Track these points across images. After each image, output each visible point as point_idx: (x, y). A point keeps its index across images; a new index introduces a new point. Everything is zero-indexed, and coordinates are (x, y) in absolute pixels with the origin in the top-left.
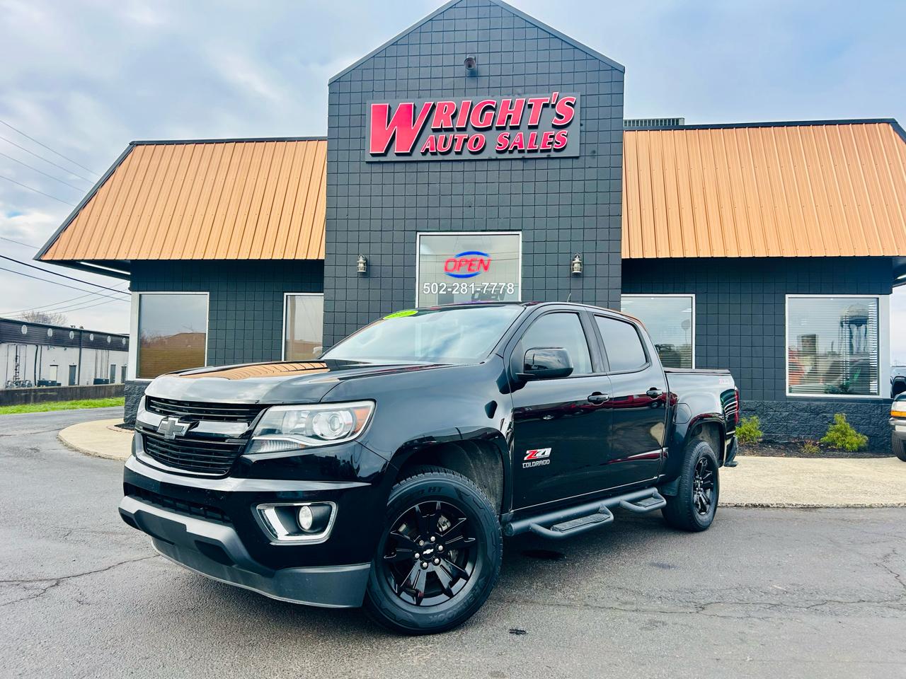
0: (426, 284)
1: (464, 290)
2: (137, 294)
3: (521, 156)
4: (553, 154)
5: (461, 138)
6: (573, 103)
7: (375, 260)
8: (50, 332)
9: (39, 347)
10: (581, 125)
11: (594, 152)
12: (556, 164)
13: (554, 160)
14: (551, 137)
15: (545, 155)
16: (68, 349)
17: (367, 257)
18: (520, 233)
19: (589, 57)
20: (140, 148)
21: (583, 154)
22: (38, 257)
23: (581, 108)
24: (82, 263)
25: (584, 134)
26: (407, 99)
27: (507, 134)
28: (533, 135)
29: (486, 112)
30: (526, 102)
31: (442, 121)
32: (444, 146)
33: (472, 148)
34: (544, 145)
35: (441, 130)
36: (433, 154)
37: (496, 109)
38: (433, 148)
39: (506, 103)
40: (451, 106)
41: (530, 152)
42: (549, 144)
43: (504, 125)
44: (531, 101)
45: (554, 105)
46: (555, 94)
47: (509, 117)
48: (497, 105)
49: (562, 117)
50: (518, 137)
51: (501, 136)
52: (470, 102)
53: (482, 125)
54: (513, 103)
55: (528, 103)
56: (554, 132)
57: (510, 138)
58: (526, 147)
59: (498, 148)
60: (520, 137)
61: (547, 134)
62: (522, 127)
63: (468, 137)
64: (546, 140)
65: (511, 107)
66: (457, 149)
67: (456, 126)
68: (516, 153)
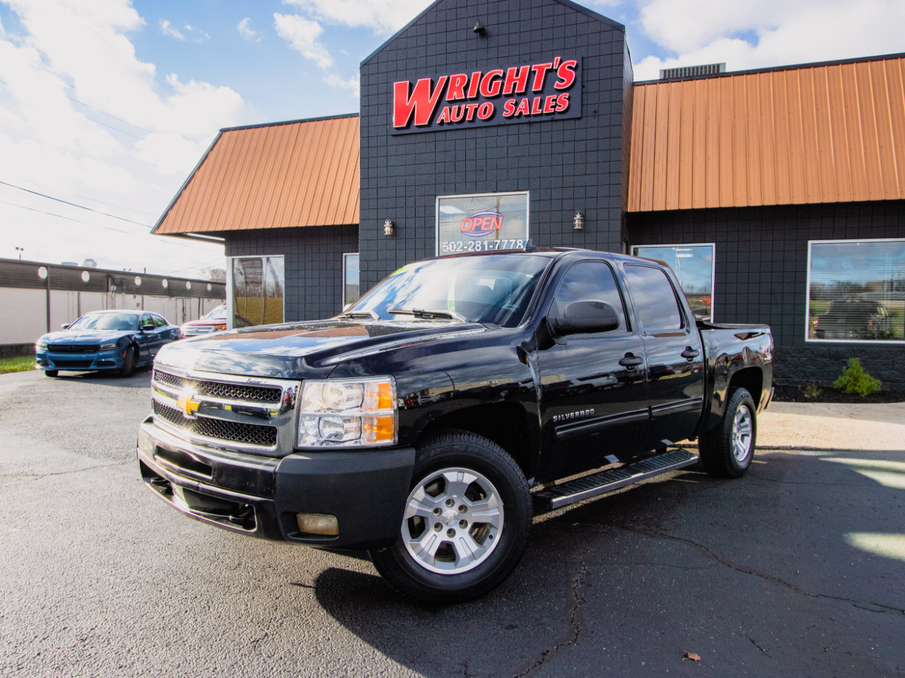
0: (444, 243)
1: (478, 248)
2: (230, 258)
3: (527, 120)
4: (557, 117)
5: (471, 107)
6: (574, 66)
7: (401, 223)
8: (209, 287)
9: (201, 300)
10: (583, 87)
11: (595, 112)
12: (559, 125)
13: (558, 122)
14: (553, 100)
15: (549, 118)
17: (394, 221)
18: (528, 192)
19: (590, 20)
20: (227, 133)
21: (584, 115)
22: (153, 232)
23: (583, 70)
24: (189, 234)
25: (585, 95)
26: (426, 75)
27: (513, 101)
28: (537, 100)
29: (494, 82)
30: (531, 68)
31: (455, 93)
32: (458, 115)
33: (481, 117)
34: (547, 109)
35: (455, 102)
36: (448, 124)
37: (504, 77)
38: (447, 119)
39: (512, 72)
40: (463, 78)
41: (535, 116)
42: (552, 107)
43: (511, 92)
44: (535, 68)
45: (556, 70)
46: (557, 60)
47: (515, 84)
48: (504, 74)
49: (563, 81)
50: (523, 103)
51: (508, 103)
52: (480, 73)
53: (491, 94)
54: (518, 71)
55: (533, 70)
56: (556, 96)
57: (516, 104)
58: (530, 111)
59: (504, 114)
60: (526, 103)
61: (549, 98)
62: (528, 93)
63: (479, 106)
64: (548, 104)
65: (517, 76)
66: (469, 117)
67: (468, 97)
68: (523, 117)
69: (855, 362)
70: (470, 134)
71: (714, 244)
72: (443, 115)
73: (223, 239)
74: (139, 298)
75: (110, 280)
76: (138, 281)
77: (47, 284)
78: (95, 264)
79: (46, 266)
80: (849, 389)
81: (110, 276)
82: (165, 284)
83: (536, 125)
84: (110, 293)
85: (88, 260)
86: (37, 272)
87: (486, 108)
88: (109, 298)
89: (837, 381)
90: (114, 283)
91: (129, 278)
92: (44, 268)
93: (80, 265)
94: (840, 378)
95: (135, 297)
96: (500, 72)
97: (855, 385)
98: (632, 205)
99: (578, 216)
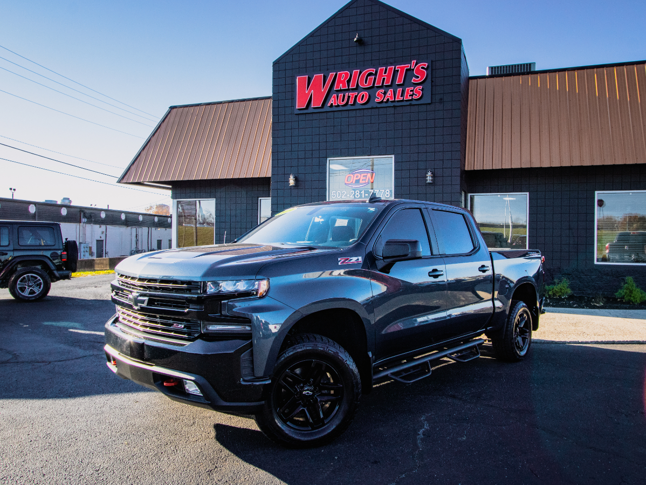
0: (333, 192)
1: (357, 195)
2: (176, 200)
3: (392, 105)
4: (414, 102)
5: (353, 95)
6: (425, 67)
7: (301, 177)
8: (156, 219)
9: (150, 228)
10: (432, 81)
11: (441, 99)
12: (415, 109)
13: (415, 106)
14: (411, 91)
15: (408, 103)
16: (167, 229)
17: (297, 175)
18: (393, 156)
19: (437, 34)
20: (175, 110)
21: (434, 101)
22: (119, 182)
23: (432, 69)
24: (146, 183)
25: (434, 87)
26: (320, 71)
27: (383, 91)
28: (399, 90)
29: (369, 77)
30: (395, 68)
31: (341, 85)
32: (343, 101)
33: (360, 102)
34: (407, 96)
35: (341, 91)
36: (336, 106)
37: (375, 75)
38: (335, 103)
39: (382, 70)
40: (346, 74)
41: (398, 101)
42: (410, 96)
43: (381, 85)
44: (397, 68)
46: (414, 62)
47: (384, 79)
48: (376, 72)
51: (379, 93)
52: (359, 70)
53: (366, 86)
54: (386, 70)
56: (413, 88)
57: (385, 93)
58: (395, 99)
59: (376, 100)
60: (391, 92)
61: (408, 89)
62: (394, 85)
63: (358, 94)
64: (408, 93)
65: (385, 73)
66: (351, 102)
67: (350, 88)
68: (389, 102)
69: (630, 279)
70: (352, 114)
71: (528, 193)
72: (332, 101)
73: (171, 187)
74: (103, 227)
75: (82, 214)
76: (103, 215)
77: (35, 217)
78: (70, 202)
79: (35, 204)
80: (627, 299)
81: (83, 211)
82: (123, 217)
83: (399, 108)
84: (81, 224)
85: (65, 199)
86: (28, 208)
87: (363, 95)
88: (81, 228)
89: (617, 293)
90: (85, 216)
91: (97, 212)
92: (33, 205)
93: (59, 203)
94: (620, 291)
95: (100, 227)
96: (373, 70)
97: (631, 296)
98: (468, 165)
99: (429, 174)
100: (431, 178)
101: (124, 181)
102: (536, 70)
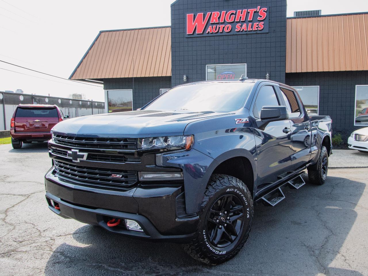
2: (106, 90)
3: (245, 33)
4: (258, 32)
5: (221, 26)
6: (266, 11)
8: (80, 103)
9: (77, 108)
10: (269, 20)
11: (274, 30)
12: (259, 36)
13: (259, 34)
14: (257, 25)
15: (255, 32)
17: (187, 75)
18: (246, 64)
20: (103, 33)
21: (270, 31)
22: (70, 79)
23: (269, 12)
24: (86, 80)
25: (270, 23)
26: (201, 11)
27: (240, 24)
28: (250, 25)
29: (231, 16)
30: (247, 11)
31: (214, 20)
32: (216, 30)
33: (226, 30)
34: (254, 29)
35: (214, 24)
36: (211, 33)
37: (235, 14)
38: (211, 31)
39: (239, 12)
40: (218, 13)
41: (249, 31)
42: (256, 28)
43: (239, 21)
44: (249, 11)
45: (258, 12)
46: (259, 7)
47: (241, 17)
48: (236, 13)
49: (261, 17)
50: (244, 26)
51: (237, 26)
52: (225, 11)
53: (230, 21)
54: (242, 12)
55: (248, 11)
56: (258, 23)
57: (241, 26)
58: (247, 29)
59: (236, 30)
61: (255, 24)
62: (246, 21)
63: (225, 26)
64: (255, 26)
65: (241, 13)
66: (221, 31)
67: (220, 22)
68: (244, 32)
70: (221, 38)
71: (319, 86)
72: (209, 30)
73: (103, 82)
75: (33, 99)
76: (47, 99)
77: (3, 102)
78: (22, 92)
79: (4, 93)
82: (59, 101)
83: (249, 35)
85: (18, 90)
87: (228, 27)
90: (35, 101)
91: (43, 99)
92: (1, 94)
93: (15, 92)
96: (234, 12)
98: (288, 70)
99: (268, 75)
100: (268, 77)
101: (73, 78)
102: (322, 15)
